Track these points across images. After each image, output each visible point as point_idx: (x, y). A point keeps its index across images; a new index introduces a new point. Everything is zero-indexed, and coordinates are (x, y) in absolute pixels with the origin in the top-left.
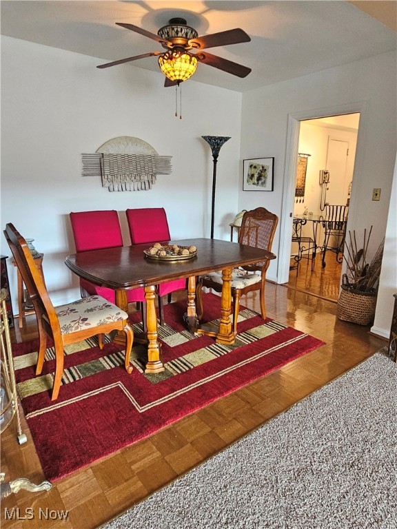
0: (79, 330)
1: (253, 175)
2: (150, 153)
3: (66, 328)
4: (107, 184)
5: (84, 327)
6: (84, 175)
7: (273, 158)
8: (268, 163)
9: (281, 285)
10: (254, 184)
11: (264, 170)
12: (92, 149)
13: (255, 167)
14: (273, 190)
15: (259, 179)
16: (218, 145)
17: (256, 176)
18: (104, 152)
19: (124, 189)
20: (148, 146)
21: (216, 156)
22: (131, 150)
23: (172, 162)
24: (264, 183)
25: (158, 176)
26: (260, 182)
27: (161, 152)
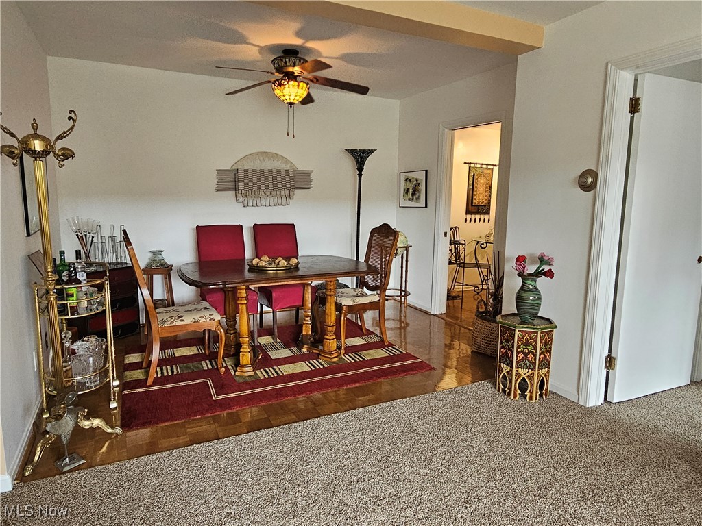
0: (174, 324)
1: (408, 190)
2: (288, 167)
3: (163, 322)
4: (241, 200)
5: (179, 323)
6: (218, 190)
7: (426, 171)
8: (422, 176)
9: (435, 315)
10: (409, 199)
11: (418, 184)
12: (227, 166)
13: (410, 181)
14: (426, 206)
15: (413, 194)
16: (361, 158)
17: (411, 190)
18: (239, 168)
19: (259, 204)
20: (286, 161)
21: (360, 169)
22: (268, 165)
23: (313, 176)
24: (418, 199)
25: (297, 191)
26: (415, 197)
27: (301, 166)
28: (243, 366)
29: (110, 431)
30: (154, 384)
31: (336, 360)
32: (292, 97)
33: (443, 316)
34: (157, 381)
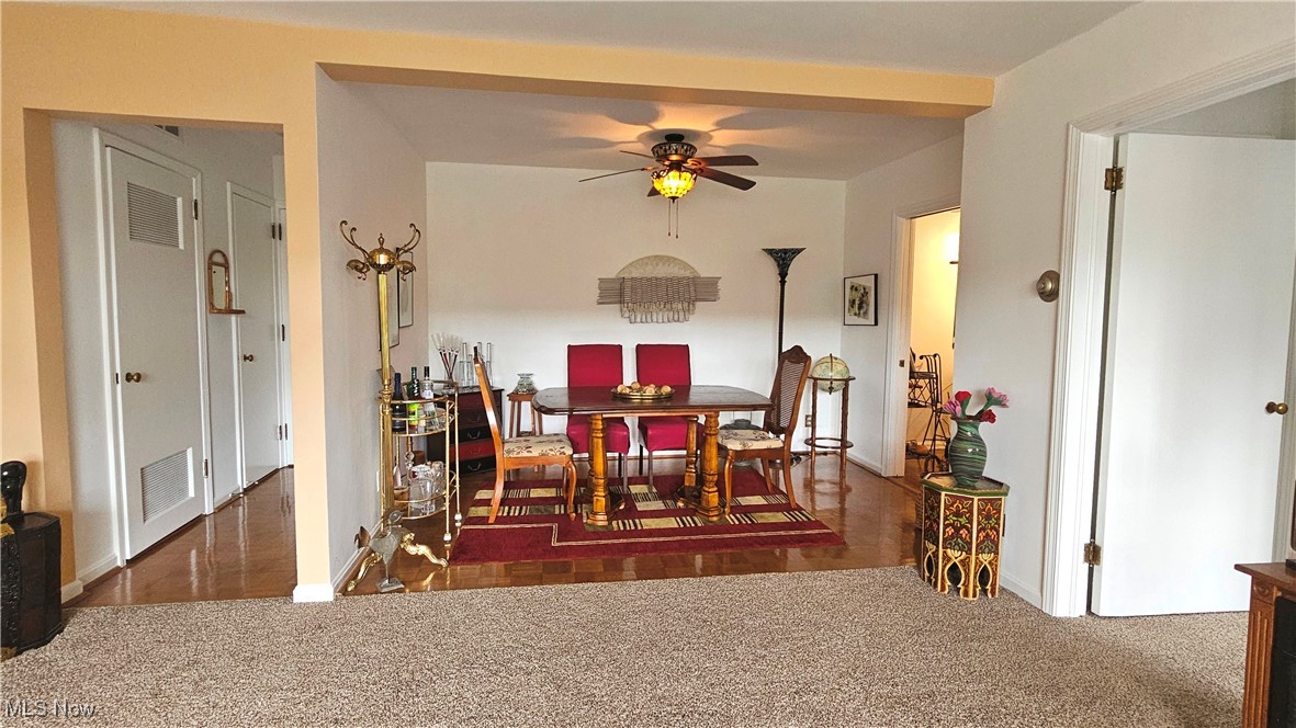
0: (520, 455)
1: (854, 301)
2: (688, 274)
3: (509, 452)
4: (627, 315)
5: (525, 454)
6: (600, 303)
7: (876, 276)
8: (869, 282)
9: (887, 478)
10: (855, 314)
11: (866, 293)
12: (612, 272)
13: (856, 289)
14: (876, 324)
15: (860, 308)
16: (783, 260)
17: (857, 302)
18: (626, 276)
19: (649, 320)
20: (686, 266)
21: (783, 275)
22: (662, 271)
23: (720, 284)
24: (866, 313)
25: (698, 304)
26: (862, 312)
27: (705, 272)
28: (596, 514)
29: (434, 561)
30: (496, 522)
31: (715, 519)
32: (674, 191)
33: (901, 482)
34: (499, 520)
